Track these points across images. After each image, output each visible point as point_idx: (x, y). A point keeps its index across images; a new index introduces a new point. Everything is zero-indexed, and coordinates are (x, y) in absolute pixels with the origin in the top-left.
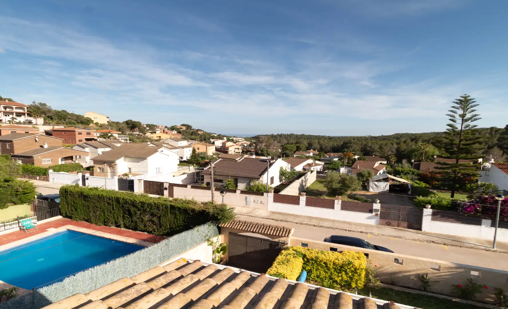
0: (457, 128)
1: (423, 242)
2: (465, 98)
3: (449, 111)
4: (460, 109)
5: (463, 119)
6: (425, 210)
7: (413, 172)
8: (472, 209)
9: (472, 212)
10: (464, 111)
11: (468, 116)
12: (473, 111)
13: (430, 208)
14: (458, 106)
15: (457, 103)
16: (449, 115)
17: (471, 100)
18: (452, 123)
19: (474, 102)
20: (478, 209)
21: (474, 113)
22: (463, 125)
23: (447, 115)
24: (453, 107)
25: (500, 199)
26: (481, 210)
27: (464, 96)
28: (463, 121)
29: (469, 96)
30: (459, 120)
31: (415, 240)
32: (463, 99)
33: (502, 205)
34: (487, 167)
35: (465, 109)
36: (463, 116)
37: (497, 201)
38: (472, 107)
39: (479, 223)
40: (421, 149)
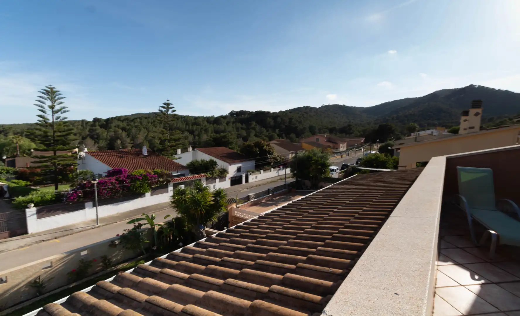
0: (48, 120)
1: (31, 245)
2: (52, 89)
3: (37, 101)
4: (48, 99)
5: (53, 110)
6: (27, 210)
7: (7, 170)
8: (75, 196)
9: (76, 199)
10: (52, 103)
11: (57, 107)
12: (61, 103)
13: (33, 207)
14: (46, 96)
15: (43, 93)
16: (37, 105)
17: (57, 91)
18: (41, 113)
19: (60, 94)
20: (80, 194)
21: (62, 105)
22: (54, 116)
23: (35, 105)
24: (40, 97)
25: (95, 182)
26: (82, 195)
27: (50, 87)
28: (54, 112)
29: (54, 88)
30: (49, 112)
31: (22, 247)
32: (49, 89)
33: (97, 187)
34: (83, 155)
35: (53, 100)
36: (52, 107)
37: (94, 184)
38: (59, 99)
39: (83, 207)
40: (13, 142)
